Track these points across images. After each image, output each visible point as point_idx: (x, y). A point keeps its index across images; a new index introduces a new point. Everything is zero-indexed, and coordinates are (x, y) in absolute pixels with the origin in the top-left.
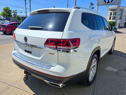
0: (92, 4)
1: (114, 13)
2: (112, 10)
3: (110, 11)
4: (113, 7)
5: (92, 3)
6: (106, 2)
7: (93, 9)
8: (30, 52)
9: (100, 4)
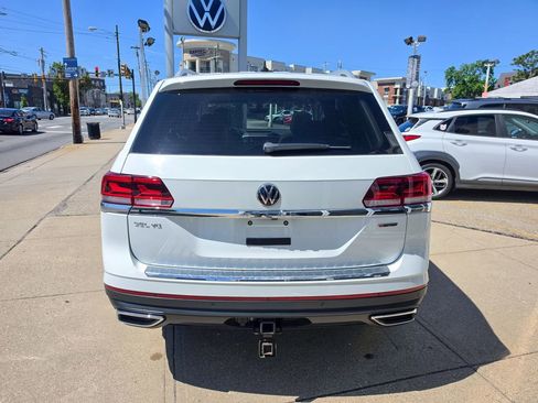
0: (144, 25)
1: (201, 62)
2: (193, 52)
3: (188, 57)
4: (193, 40)
5: (145, 22)
6: (198, 25)
7: (150, 44)
8: (284, 242)
9: (178, 28)
